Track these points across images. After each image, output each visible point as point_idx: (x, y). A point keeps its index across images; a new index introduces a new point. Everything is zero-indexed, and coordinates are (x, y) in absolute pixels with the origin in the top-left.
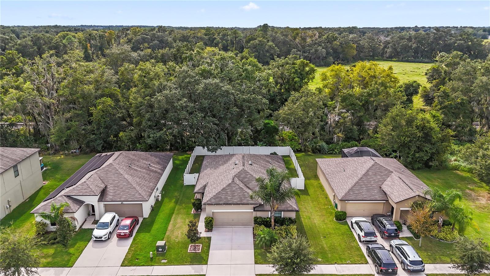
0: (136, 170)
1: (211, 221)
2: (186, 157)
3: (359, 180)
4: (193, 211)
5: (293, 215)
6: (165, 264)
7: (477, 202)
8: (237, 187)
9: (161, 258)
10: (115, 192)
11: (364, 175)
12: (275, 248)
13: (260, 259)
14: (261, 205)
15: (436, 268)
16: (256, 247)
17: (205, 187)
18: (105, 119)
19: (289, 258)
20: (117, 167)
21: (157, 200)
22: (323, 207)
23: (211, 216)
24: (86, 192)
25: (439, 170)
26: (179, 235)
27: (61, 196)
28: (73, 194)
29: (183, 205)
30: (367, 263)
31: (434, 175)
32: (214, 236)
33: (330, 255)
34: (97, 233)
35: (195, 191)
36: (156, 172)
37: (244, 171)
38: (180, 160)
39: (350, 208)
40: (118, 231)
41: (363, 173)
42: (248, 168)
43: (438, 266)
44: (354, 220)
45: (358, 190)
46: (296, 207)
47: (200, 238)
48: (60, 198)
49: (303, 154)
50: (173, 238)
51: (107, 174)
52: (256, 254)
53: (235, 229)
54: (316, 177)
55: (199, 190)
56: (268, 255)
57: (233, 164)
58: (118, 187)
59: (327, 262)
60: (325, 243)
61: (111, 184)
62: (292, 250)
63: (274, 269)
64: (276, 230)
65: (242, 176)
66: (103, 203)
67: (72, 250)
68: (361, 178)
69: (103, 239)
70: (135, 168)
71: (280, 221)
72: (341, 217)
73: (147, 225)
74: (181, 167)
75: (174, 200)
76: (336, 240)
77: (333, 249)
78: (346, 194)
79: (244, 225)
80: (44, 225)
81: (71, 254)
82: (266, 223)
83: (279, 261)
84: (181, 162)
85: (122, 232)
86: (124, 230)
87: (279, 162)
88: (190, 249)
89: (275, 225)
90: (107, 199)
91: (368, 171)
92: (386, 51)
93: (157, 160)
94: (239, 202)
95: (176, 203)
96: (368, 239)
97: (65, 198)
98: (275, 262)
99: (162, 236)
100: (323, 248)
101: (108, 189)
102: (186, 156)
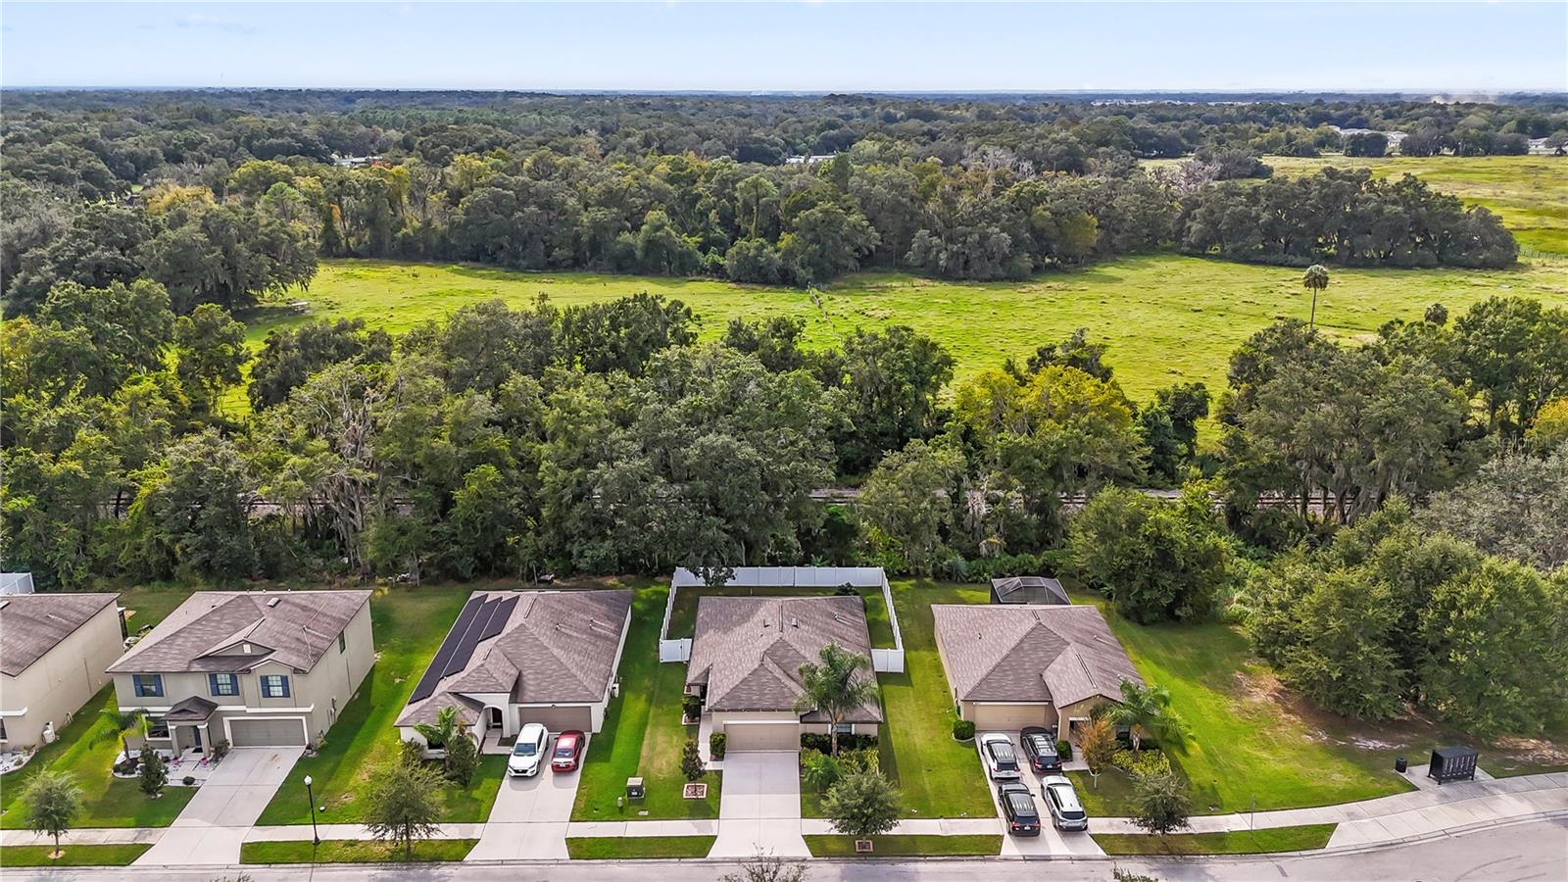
0: (570, 636)
1: (722, 741)
2: (656, 592)
3: (1003, 660)
4: (684, 719)
5: (872, 731)
6: (644, 818)
7: (1246, 699)
8: (770, 676)
9: (637, 808)
10: (538, 684)
11: (1013, 649)
12: (834, 790)
13: (809, 809)
14: (813, 712)
15: (1111, 825)
16: (804, 789)
17: (707, 672)
18: (482, 512)
19: (855, 807)
20: (534, 630)
21: (612, 696)
22: (935, 712)
23: (722, 731)
24: (488, 686)
25: (1198, 623)
26: (664, 767)
27: (443, 694)
28: (465, 690)
29: (665, 706)
30: (996, 816)
31: (1184, 637)
32: (729, 768)
33: (933, 803)
34: (518, 762)
35: (690, 679)
36: (606, 638)
37: (782, 643)
38: (643, 601)
39: (983, 714)
40: (555, 760)
41: (1013, 645)
42: (790, 635)
43: (1116, 821)
44: (986, 738)
45: (998, 681)
46: (878, 716)
47: (704, 772)
48: (442, 698)
49: (914, 581)
50: (653, 772)
51: (518, 646)
52: (804, 801)
53: (767, 755)
54: (931, 644)
55: (696, 679)
56: (823, 802)
57: (761, 625)
58: (543, 674)
59: (928, 814)
60: (928, 782)
61: (530, 668)
62: (860, 793)
63: (833, 826)
64: (839, 759)
65: (777, 653)
66: (517, 705)
67: (476, 794)
68: (1008, 656)
69: (528, 774)
70: (568, 631)
71: (848, 741)
72: (966, 733)
73: (601, 747)
74: (648, 618)
75: (644, 697)
76: (950, 777)
77: (941, 792)
78: (974, 689)
79: (784, 747)
80: (418, 746)
81: (477, 800)
82: (822, 745)
83: (840, 812)
84: (647, 607)
85: (561, 761)
86: (565, 757)
87: (854, 615)
88: (687, 792)
89: (839, 749)
90: (527, 698)
91: (1022, 641)
92: (1189, 228)
93: (604, 608)
94: (773, 707)
95: (650, 701)
96: (1003, 774)
97: (451, 697)
98: (832, 815)
99: (632, 766)
100: (923, 790)
101: (524, 679)
102: (654, 588)
